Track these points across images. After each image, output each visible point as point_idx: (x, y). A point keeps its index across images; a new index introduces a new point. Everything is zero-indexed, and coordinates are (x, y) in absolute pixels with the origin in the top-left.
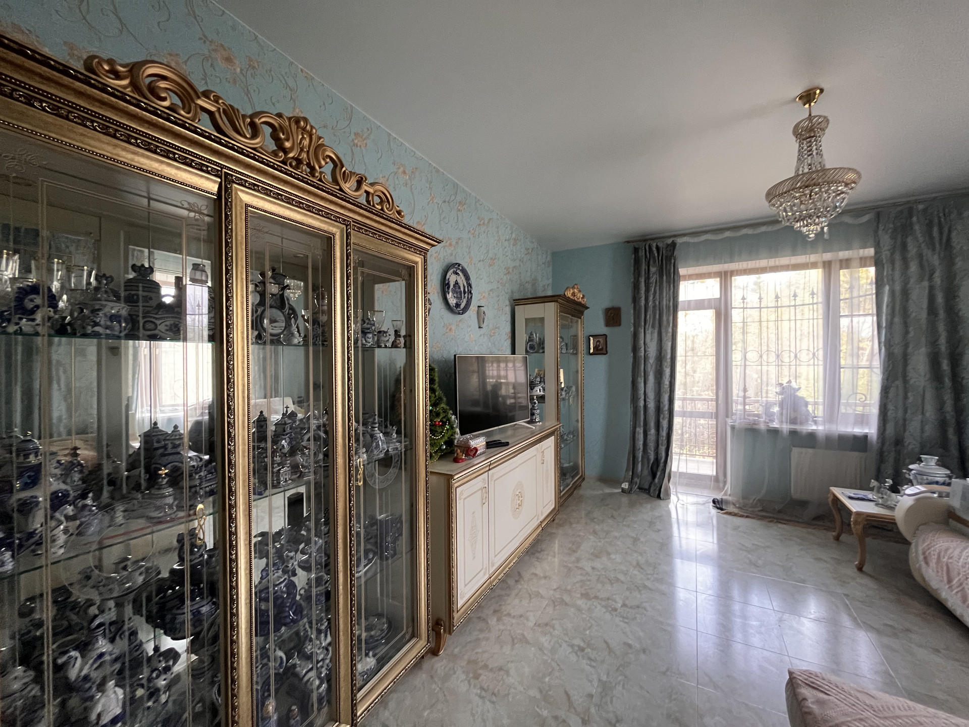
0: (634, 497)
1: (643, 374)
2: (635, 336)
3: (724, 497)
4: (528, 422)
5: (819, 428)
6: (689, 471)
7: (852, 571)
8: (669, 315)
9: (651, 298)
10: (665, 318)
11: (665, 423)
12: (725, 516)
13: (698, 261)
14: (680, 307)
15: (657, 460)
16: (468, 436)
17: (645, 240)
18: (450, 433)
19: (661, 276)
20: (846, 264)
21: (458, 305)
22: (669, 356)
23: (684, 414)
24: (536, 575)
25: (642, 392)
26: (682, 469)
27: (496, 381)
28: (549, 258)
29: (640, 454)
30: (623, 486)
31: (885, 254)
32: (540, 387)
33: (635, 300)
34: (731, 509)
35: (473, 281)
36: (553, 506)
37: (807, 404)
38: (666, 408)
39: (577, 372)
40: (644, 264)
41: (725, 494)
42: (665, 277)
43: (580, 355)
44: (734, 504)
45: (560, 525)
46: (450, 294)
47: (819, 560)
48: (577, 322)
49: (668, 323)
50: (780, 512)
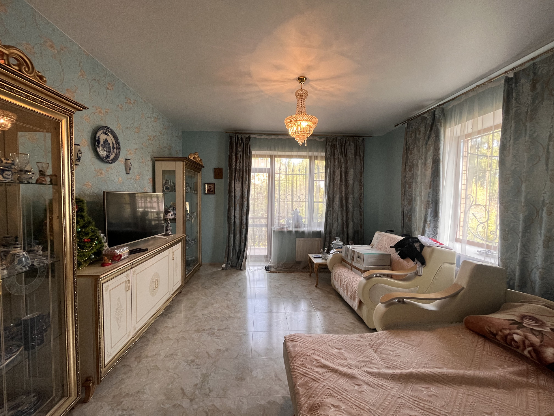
0: (228, 271)
1: (233, 205)
2: (230, 185)
3: (270, 265)
4: (164, 235)
5: (306, 229)
6: (256, 254)
7: (313, 288)
8: (247, 175)
9: (238, 165)
10: (244, 176)
11: (244, 231)
12: (270, 273)
13: (261, 148)
14: (252, 170)
15: (240, 250)
16: (115, 247)
17: (236, 133)
18: (98, 246)
19: (243, 154)
20: (316, 158)
21: (108, 157)
22: (246, 196)
23: (253, 226)
24: (167, 327)
25: (233, 215)
26: (252, 254)
27: (144, 210)
28: (180, 134)
29: (231, 248)
30: (223, 266)
31: (328, 156)
32: (172, 213)
33: (230, 165)
34: (273, 270)
35: (121, 141)
36: (181, 284)
37: (302, 219)
38: (245, 223)
39: (197, 204)
40: (234, 146)
41: (270, 263)
42: (245, 154)
43: (199, 194)
44: (274, 267)
45: (185, 295)
46: (101, 148)
47: (303, 286)
48: (197, 175)
49: (246, 179)
50: (291, 268)
